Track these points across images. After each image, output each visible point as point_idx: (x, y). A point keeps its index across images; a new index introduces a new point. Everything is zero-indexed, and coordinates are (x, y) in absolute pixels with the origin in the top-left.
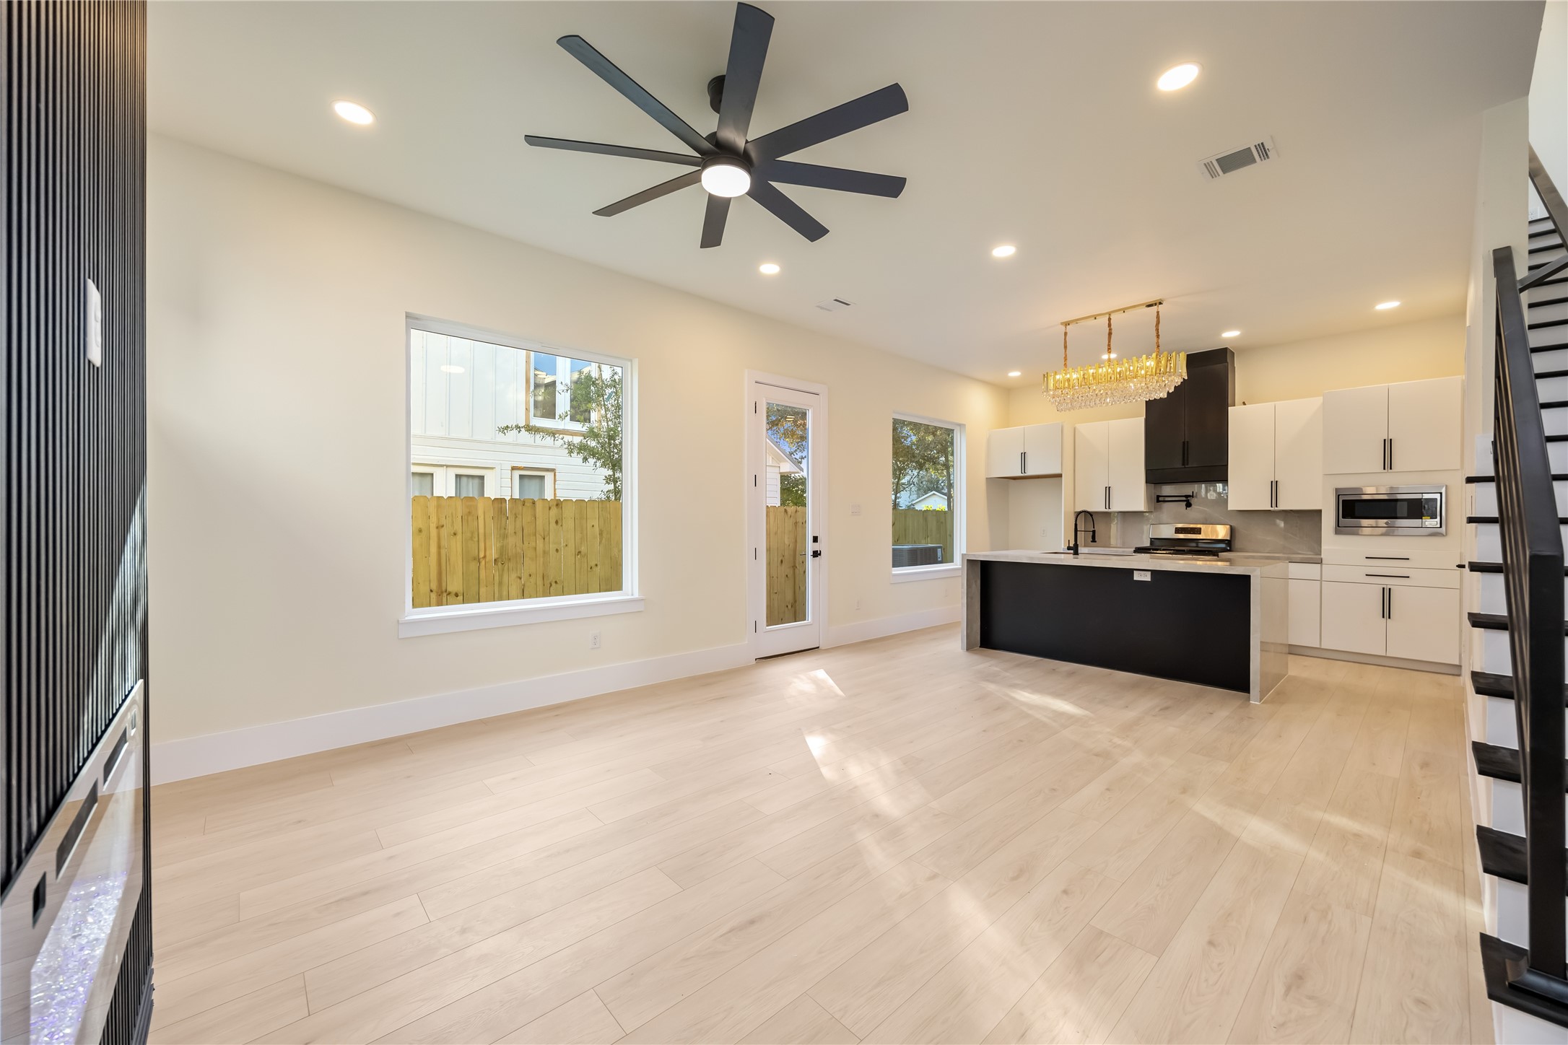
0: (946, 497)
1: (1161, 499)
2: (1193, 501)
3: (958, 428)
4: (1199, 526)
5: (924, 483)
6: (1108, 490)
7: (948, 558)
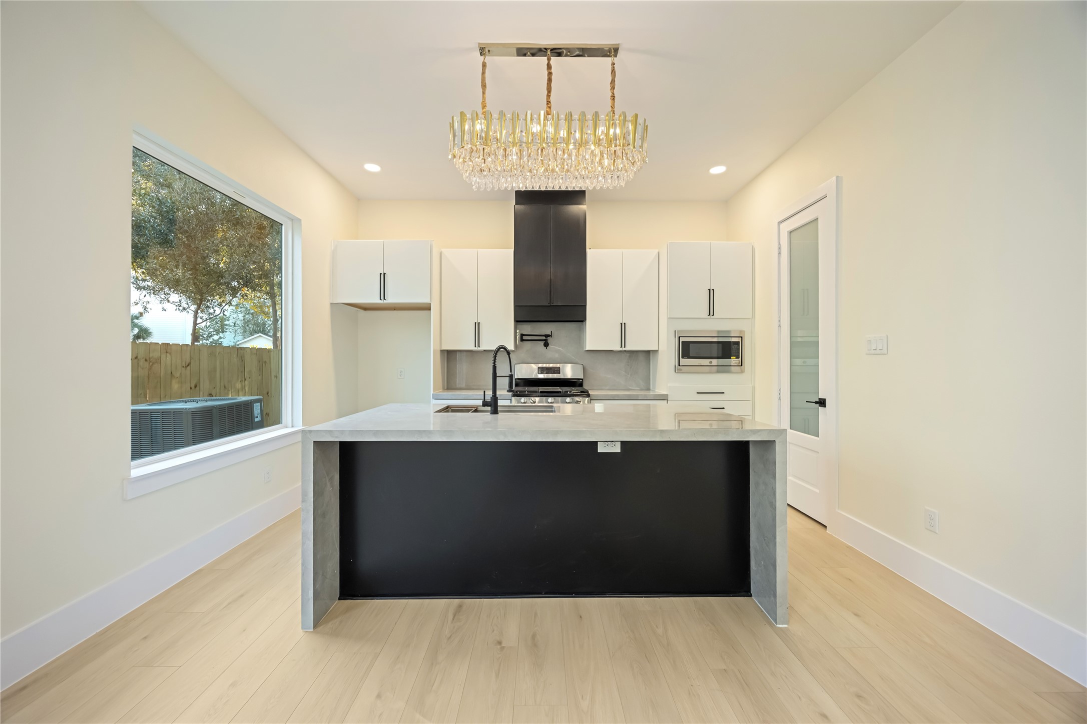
0: (272, 339)
1: (524, 338)
2: (550, 340)
3: (290, 223)
4: (558, 365)
5: (250, 326)
6: (477, 326)
7: (271, 418)
